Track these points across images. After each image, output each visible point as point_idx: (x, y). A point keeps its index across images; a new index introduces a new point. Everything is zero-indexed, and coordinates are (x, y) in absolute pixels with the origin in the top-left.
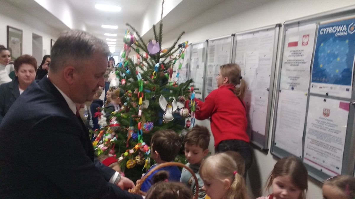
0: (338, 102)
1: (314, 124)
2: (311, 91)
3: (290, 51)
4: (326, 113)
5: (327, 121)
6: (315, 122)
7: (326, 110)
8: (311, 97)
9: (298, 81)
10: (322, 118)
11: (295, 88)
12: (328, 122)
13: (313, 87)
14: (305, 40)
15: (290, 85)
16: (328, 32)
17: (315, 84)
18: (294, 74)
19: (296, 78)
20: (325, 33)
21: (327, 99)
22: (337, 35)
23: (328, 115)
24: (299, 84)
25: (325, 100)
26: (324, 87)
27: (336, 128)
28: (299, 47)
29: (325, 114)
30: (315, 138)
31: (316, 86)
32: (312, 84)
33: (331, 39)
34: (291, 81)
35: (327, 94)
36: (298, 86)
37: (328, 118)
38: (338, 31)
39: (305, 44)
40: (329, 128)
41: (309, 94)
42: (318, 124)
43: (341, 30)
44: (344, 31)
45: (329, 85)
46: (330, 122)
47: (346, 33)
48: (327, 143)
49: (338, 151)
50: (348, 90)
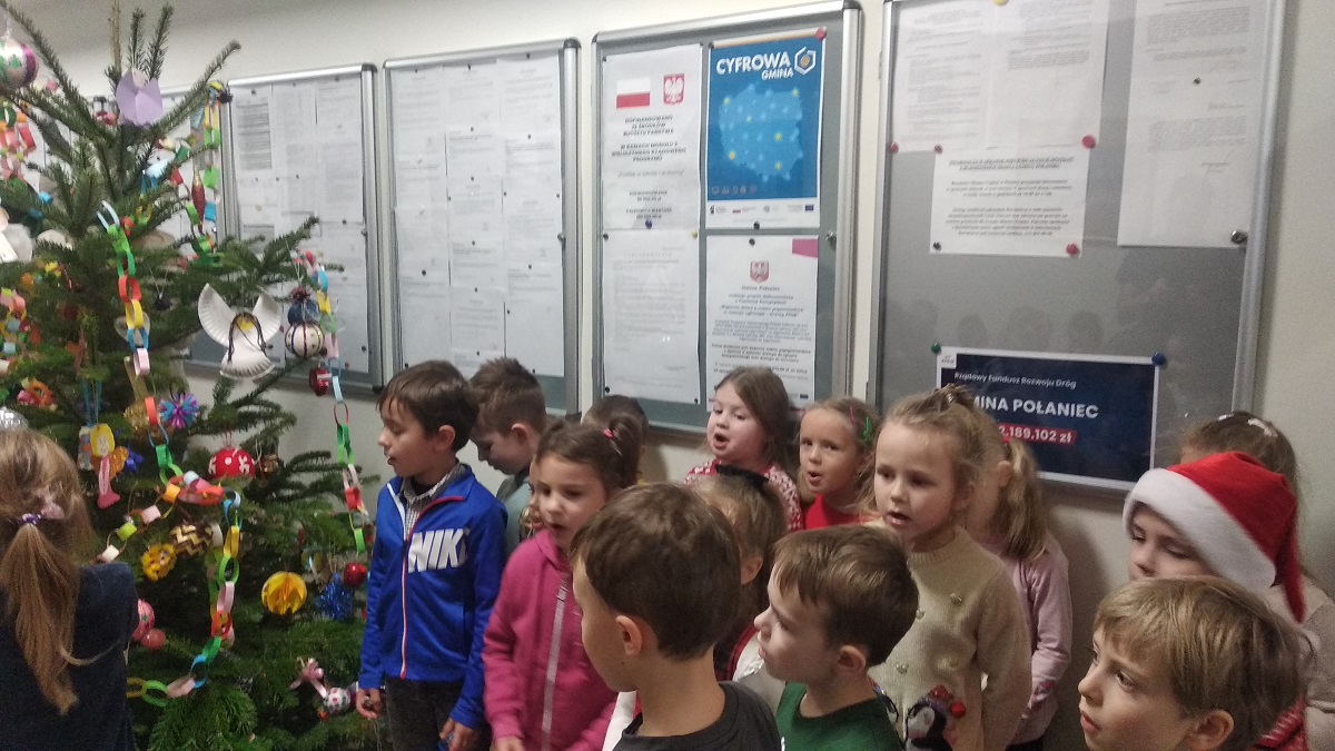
0: (788, 241)
1: (728, 308)
2: (708, 225)
3: (627, 121)
4: (760, 273)
5: (762, 293)
6: (731, 302)
7: (757, 265)
8: (709, 239)
9: (665, 201)
10: (747, 288)
11: (653, 221)
12: (767, 293)
13: (712, 212)
14: (674, 89)
15: (639, 217)
16: (741, 68)
17: (717, 204)
18: (648, 184)
19: (655, 195)
20: (730, 70)
21: (757, 239)
22: (765, 75)
23: (765, 277)
24: (669, 210)
25: (752, 242)
26: (746, 210)
27: (790, 304)
28: (656, 108)
29: (755, 276)
30: (734, 340)
31: (723, 210)
32: (709, 204)
33: (751, 88)
34: (641, 205)
35: (757, 226)
36: (663, 214)
37: (764, 284)
38: (768, 66)
39: (673, 100)
40: (772, 306)
41: (704, 234)
42: (741, 305)
43: (775, 65)
44: (784, 67)
45: (760, 204)
46: (773, 293)
47: (790, 73)
48: (770, 345)
49: (800, 356)
50: (809, 208)
